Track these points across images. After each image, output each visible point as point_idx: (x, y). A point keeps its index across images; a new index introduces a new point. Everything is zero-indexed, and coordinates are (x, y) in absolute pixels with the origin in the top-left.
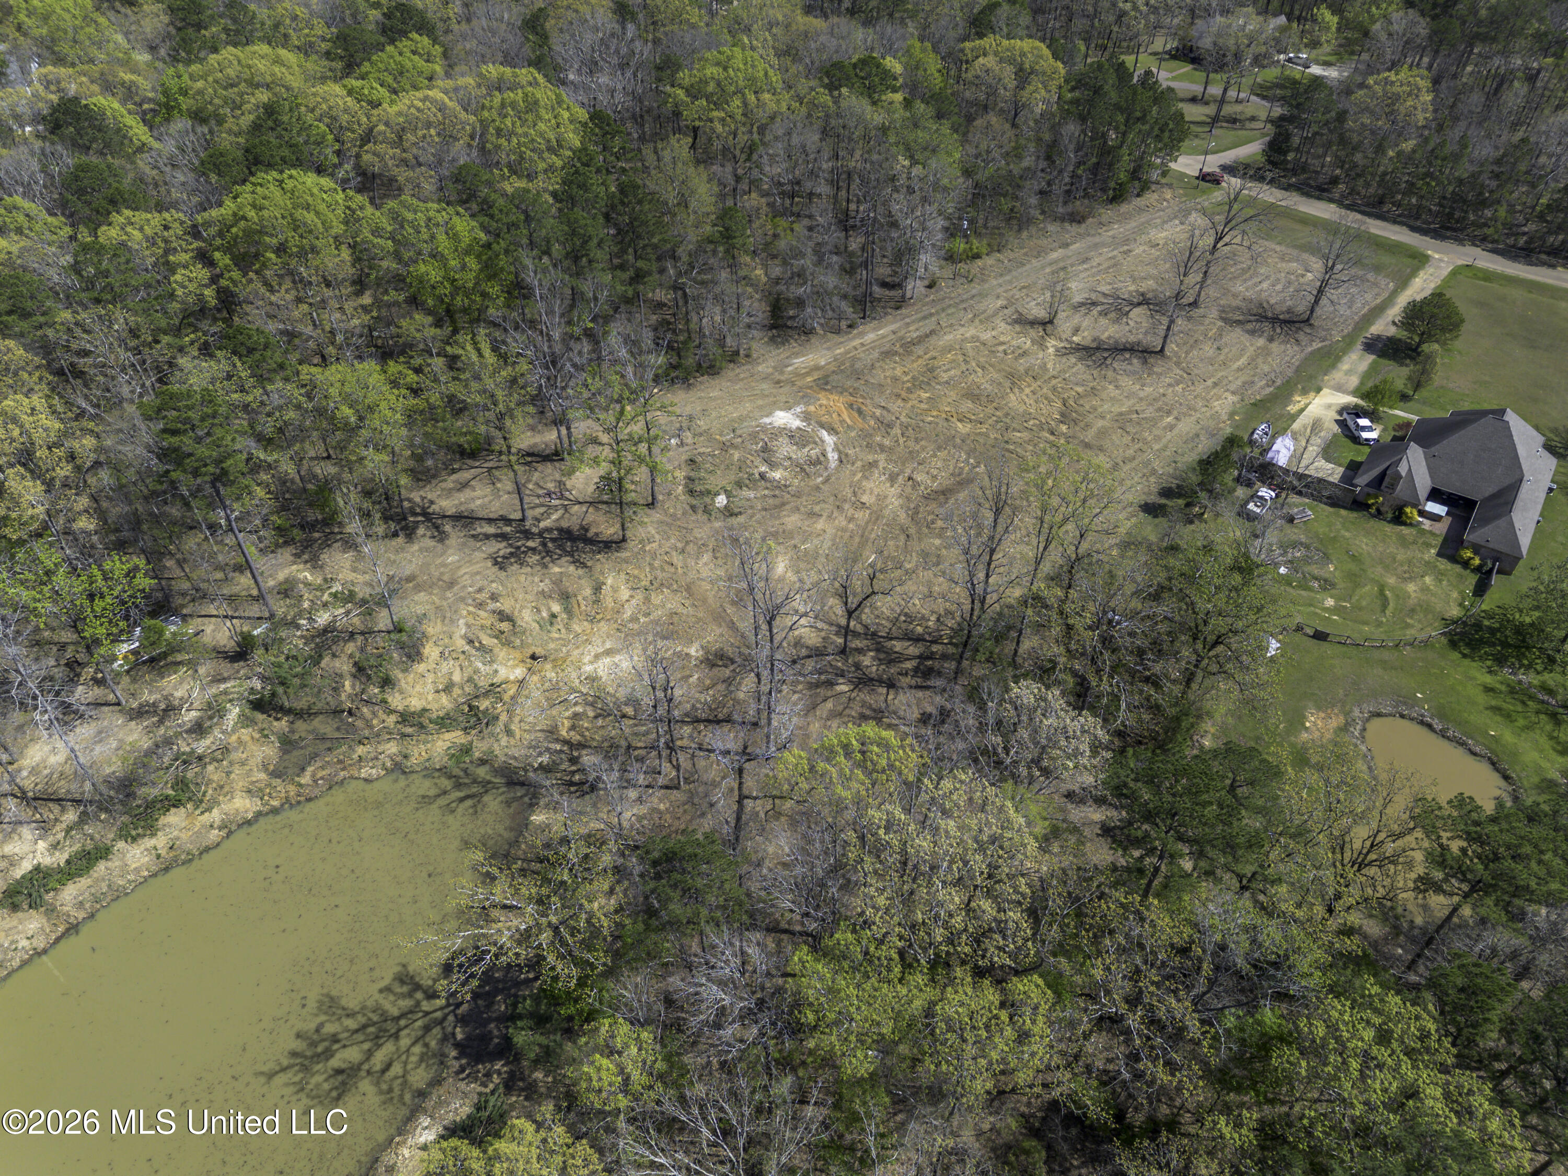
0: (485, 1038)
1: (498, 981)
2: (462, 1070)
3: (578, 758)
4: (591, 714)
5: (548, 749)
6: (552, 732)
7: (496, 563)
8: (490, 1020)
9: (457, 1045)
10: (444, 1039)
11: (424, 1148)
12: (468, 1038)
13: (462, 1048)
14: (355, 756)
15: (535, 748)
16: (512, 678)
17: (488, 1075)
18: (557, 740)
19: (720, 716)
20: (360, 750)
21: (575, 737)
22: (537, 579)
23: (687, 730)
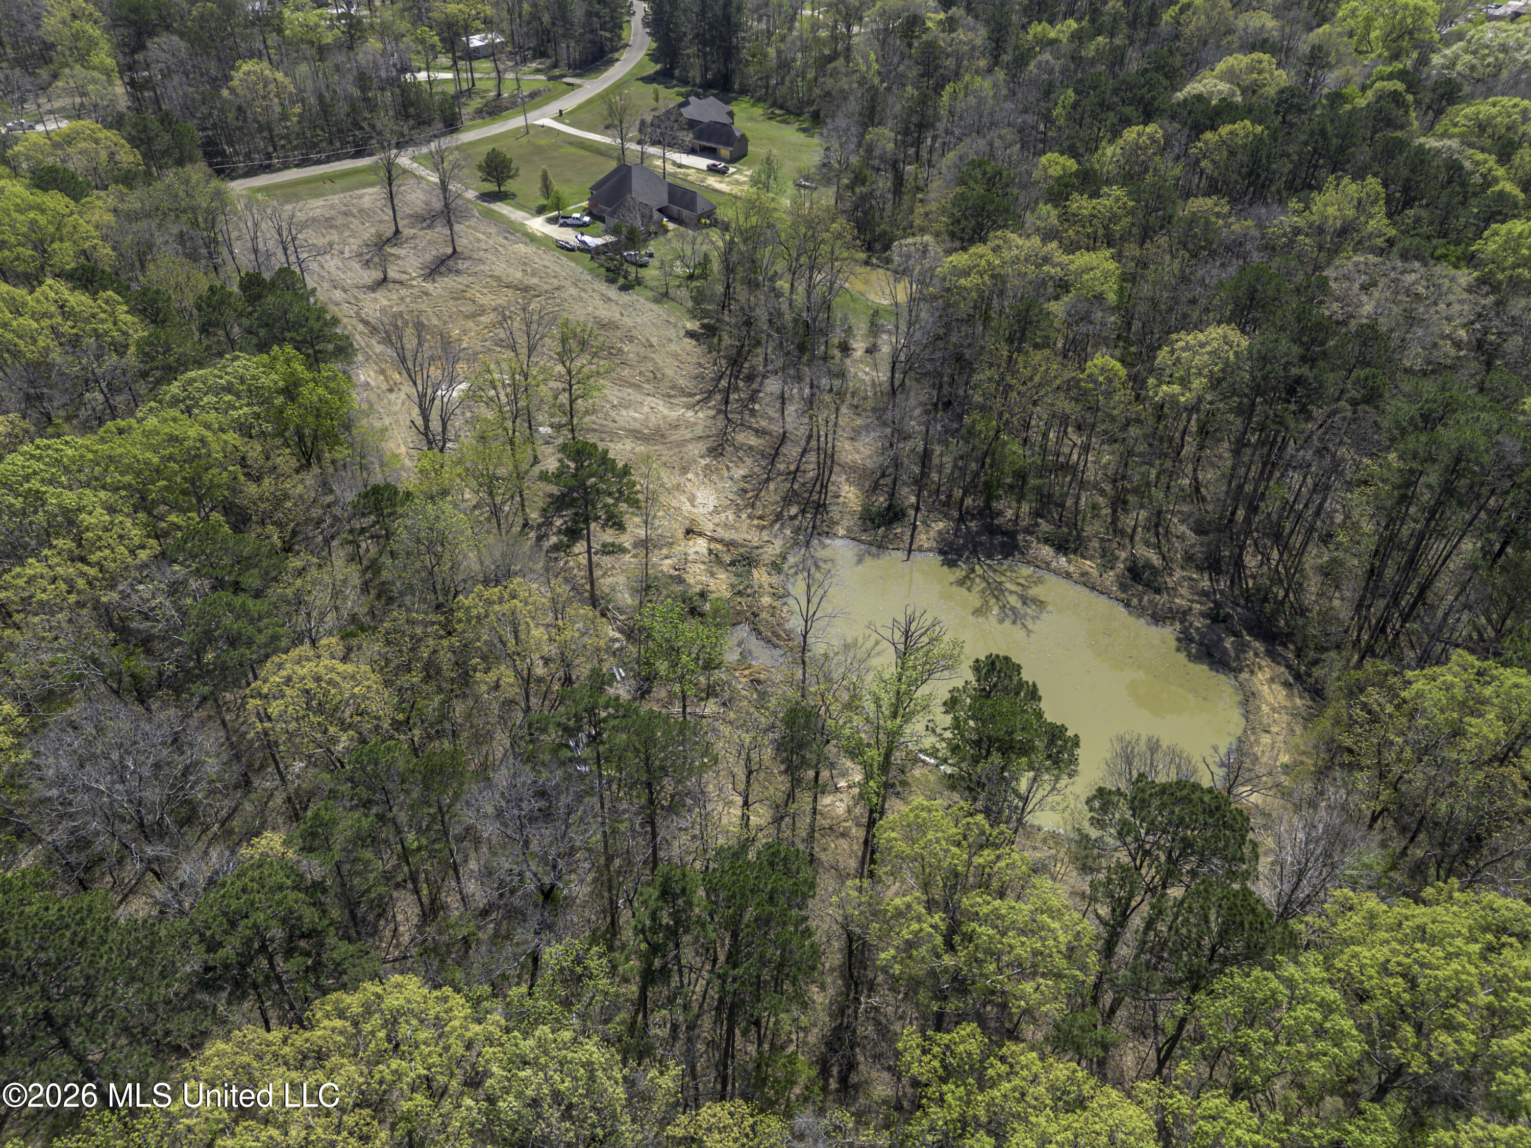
0: (1003, 545)
1: (966, 541)
2: (1022, 553)
3: (790, 516)
4: (750, 510)
5: (780, 529)
6: (762, 528)
8: (991, 544)
9: (1005, 558)
11: (1069, 562)
12: (1001, 553)
13: (1008, 554)
15: (776, 535)
16: (705, 545)
17: (1026, 541)
18: (772, 526)
19: (772, 452)
21: (770, 518)
23: (782, 466)
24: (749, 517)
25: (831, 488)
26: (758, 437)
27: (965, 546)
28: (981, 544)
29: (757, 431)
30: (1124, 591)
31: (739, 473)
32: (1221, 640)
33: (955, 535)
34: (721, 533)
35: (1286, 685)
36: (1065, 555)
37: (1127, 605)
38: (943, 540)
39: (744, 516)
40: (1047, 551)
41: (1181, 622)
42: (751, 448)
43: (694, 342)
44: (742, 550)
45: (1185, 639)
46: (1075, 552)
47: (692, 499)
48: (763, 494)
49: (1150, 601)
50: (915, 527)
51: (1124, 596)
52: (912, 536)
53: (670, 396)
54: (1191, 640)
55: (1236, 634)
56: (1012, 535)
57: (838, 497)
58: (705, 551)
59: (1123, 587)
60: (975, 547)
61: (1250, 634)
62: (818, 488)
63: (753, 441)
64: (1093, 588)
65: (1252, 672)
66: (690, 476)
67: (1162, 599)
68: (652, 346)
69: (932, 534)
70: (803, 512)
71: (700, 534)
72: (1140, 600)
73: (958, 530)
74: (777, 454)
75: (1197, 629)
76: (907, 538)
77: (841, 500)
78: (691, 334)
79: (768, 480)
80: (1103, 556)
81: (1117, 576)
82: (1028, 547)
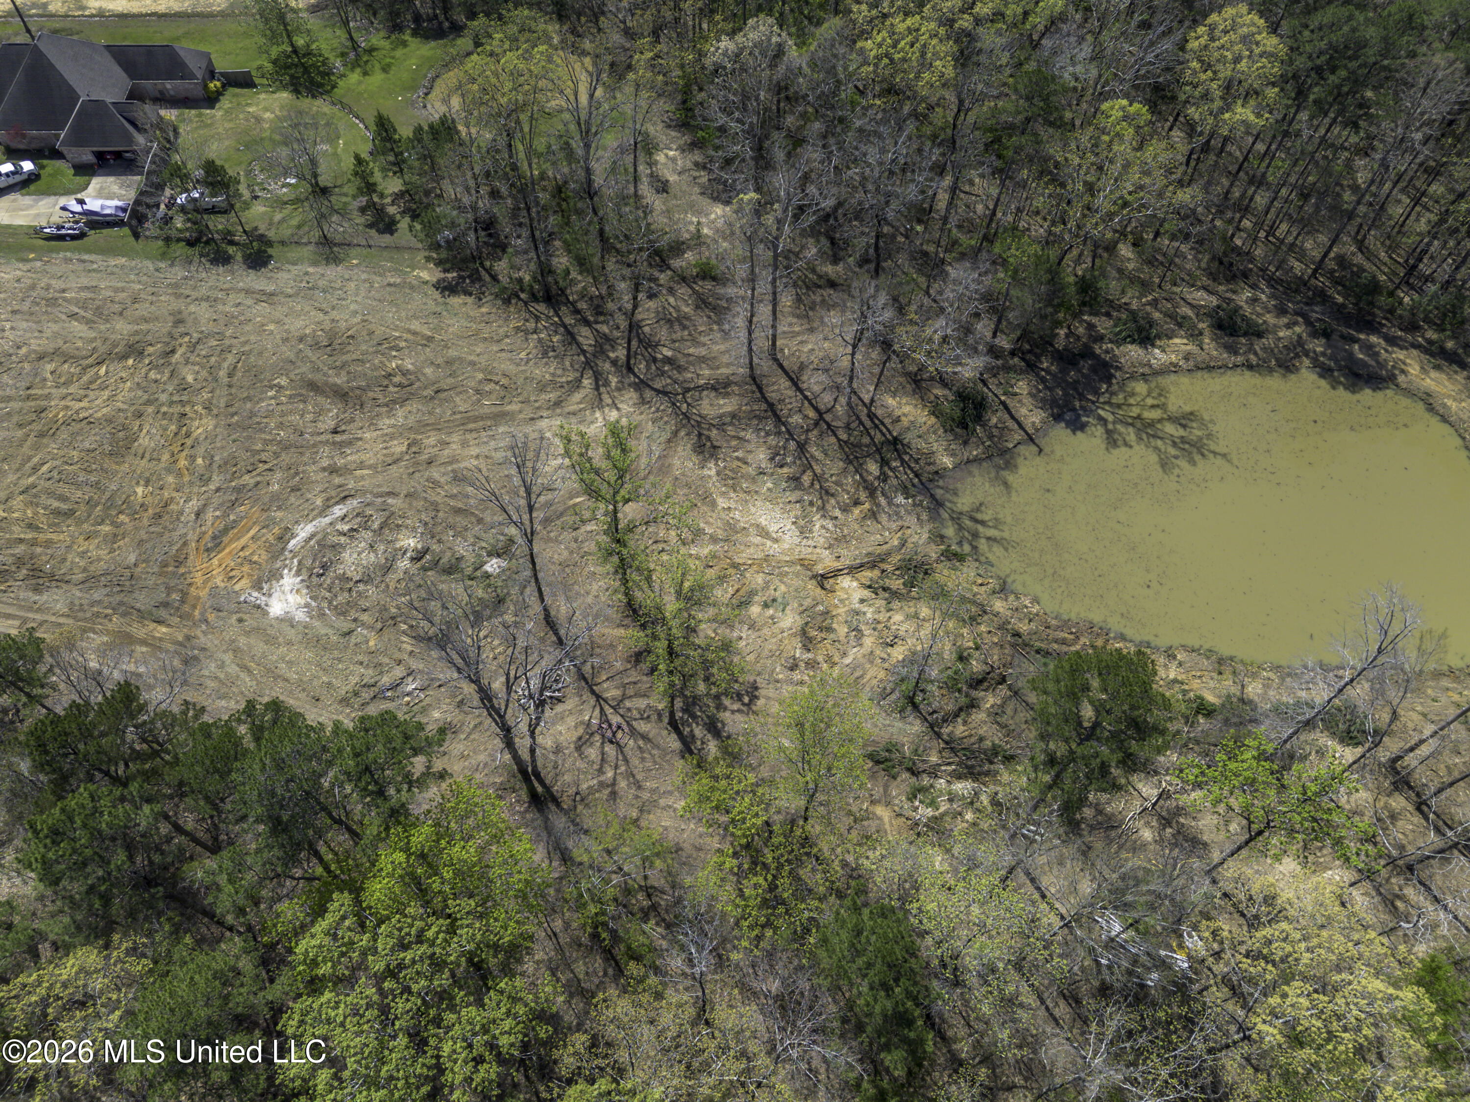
0: (1094, 370)
1: (1063, 389)
2: (1118, 368)
3: (878, 478)
4: (833, 501)
5: (890, 503)
6: (873, 515)
7: (754, 698)
8: (1083, 375)
9: (1110, 384)
10: (1113, 394)
11: (1163, 351)
12: (1101, 380)
13: (1108, 378)
14: (1033, 626)
15: (897, 514)
16: (855, 584)
17: (1107, 352)
18: (878, 505)
19: (764, 406)
20: (1024, 627)
21: (863, 495)
22: (742, 643)
23: (796, 419)
24: (845, 510)
25: (879, 412)
26: (726, 395)
27: (1066, 394)
28: (1076, 382)
29: (714, 388)
30: (1236, 353)
31: (761, 456)
32: (1351, 354)
33: (1046, 388)
34: (849, 555)
35: (1437, 367)
36: (1153, 345)
37: (1250, 367)
38: (1043, 400)
39: (837, 513)
40: (1132, 353)
41: (1307, 356)
42: (734, 416)
43: (470, 300)
44: (895, 559)
45: (1325, 372)
46: (1158, 337)
47: (764, 533)
48: (818, 469)
49: (1264, 349)
50: (1003, 403)
51: (1240, 359)
52: (1013, 417)
53: (558, 404)
54: (1330, 370)
55: (1355, 340)
56: (1087, 353)
57: (898, 420)
58: (867, 593)
59: (1232, 350)
60: (1076, 389)
61: (1360, 331)
62: (868, 424)
63: (727, 405)
64: (1209, 368)
65: (1403, 371)
66: (722, 503)
67: (1268, 341)
68: (430, 339)
69: (1027, 401)
70: (884, 462)
71: (836, 573)
72: (1256, 354)
73: (1043, 380)
74: (771, 405)
75: (1323, 354)
76: (1011, 424)
77: (905, 421)
78: (447, 289)
79: (802, 447)
80: (1180, 325)
81: (1212, 340)
82: (1115, 358)
